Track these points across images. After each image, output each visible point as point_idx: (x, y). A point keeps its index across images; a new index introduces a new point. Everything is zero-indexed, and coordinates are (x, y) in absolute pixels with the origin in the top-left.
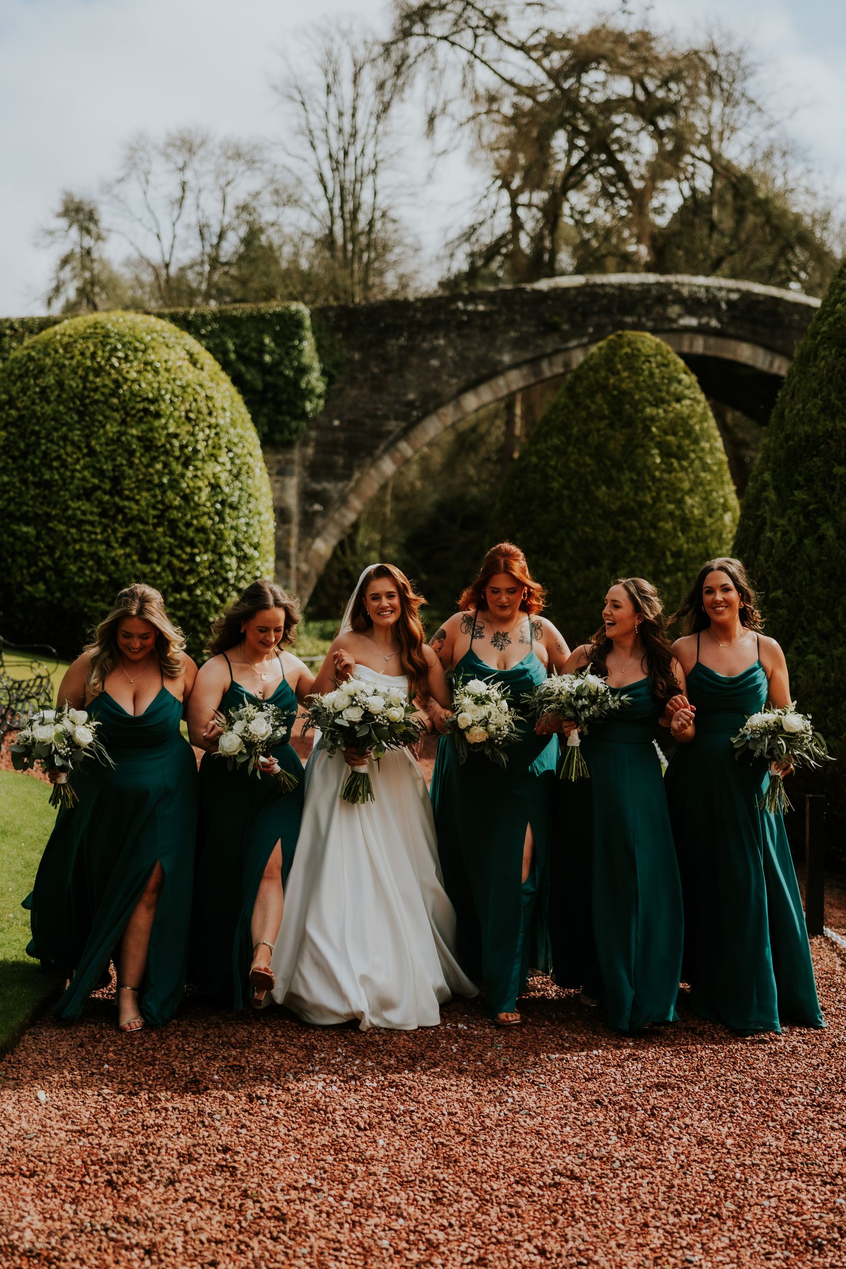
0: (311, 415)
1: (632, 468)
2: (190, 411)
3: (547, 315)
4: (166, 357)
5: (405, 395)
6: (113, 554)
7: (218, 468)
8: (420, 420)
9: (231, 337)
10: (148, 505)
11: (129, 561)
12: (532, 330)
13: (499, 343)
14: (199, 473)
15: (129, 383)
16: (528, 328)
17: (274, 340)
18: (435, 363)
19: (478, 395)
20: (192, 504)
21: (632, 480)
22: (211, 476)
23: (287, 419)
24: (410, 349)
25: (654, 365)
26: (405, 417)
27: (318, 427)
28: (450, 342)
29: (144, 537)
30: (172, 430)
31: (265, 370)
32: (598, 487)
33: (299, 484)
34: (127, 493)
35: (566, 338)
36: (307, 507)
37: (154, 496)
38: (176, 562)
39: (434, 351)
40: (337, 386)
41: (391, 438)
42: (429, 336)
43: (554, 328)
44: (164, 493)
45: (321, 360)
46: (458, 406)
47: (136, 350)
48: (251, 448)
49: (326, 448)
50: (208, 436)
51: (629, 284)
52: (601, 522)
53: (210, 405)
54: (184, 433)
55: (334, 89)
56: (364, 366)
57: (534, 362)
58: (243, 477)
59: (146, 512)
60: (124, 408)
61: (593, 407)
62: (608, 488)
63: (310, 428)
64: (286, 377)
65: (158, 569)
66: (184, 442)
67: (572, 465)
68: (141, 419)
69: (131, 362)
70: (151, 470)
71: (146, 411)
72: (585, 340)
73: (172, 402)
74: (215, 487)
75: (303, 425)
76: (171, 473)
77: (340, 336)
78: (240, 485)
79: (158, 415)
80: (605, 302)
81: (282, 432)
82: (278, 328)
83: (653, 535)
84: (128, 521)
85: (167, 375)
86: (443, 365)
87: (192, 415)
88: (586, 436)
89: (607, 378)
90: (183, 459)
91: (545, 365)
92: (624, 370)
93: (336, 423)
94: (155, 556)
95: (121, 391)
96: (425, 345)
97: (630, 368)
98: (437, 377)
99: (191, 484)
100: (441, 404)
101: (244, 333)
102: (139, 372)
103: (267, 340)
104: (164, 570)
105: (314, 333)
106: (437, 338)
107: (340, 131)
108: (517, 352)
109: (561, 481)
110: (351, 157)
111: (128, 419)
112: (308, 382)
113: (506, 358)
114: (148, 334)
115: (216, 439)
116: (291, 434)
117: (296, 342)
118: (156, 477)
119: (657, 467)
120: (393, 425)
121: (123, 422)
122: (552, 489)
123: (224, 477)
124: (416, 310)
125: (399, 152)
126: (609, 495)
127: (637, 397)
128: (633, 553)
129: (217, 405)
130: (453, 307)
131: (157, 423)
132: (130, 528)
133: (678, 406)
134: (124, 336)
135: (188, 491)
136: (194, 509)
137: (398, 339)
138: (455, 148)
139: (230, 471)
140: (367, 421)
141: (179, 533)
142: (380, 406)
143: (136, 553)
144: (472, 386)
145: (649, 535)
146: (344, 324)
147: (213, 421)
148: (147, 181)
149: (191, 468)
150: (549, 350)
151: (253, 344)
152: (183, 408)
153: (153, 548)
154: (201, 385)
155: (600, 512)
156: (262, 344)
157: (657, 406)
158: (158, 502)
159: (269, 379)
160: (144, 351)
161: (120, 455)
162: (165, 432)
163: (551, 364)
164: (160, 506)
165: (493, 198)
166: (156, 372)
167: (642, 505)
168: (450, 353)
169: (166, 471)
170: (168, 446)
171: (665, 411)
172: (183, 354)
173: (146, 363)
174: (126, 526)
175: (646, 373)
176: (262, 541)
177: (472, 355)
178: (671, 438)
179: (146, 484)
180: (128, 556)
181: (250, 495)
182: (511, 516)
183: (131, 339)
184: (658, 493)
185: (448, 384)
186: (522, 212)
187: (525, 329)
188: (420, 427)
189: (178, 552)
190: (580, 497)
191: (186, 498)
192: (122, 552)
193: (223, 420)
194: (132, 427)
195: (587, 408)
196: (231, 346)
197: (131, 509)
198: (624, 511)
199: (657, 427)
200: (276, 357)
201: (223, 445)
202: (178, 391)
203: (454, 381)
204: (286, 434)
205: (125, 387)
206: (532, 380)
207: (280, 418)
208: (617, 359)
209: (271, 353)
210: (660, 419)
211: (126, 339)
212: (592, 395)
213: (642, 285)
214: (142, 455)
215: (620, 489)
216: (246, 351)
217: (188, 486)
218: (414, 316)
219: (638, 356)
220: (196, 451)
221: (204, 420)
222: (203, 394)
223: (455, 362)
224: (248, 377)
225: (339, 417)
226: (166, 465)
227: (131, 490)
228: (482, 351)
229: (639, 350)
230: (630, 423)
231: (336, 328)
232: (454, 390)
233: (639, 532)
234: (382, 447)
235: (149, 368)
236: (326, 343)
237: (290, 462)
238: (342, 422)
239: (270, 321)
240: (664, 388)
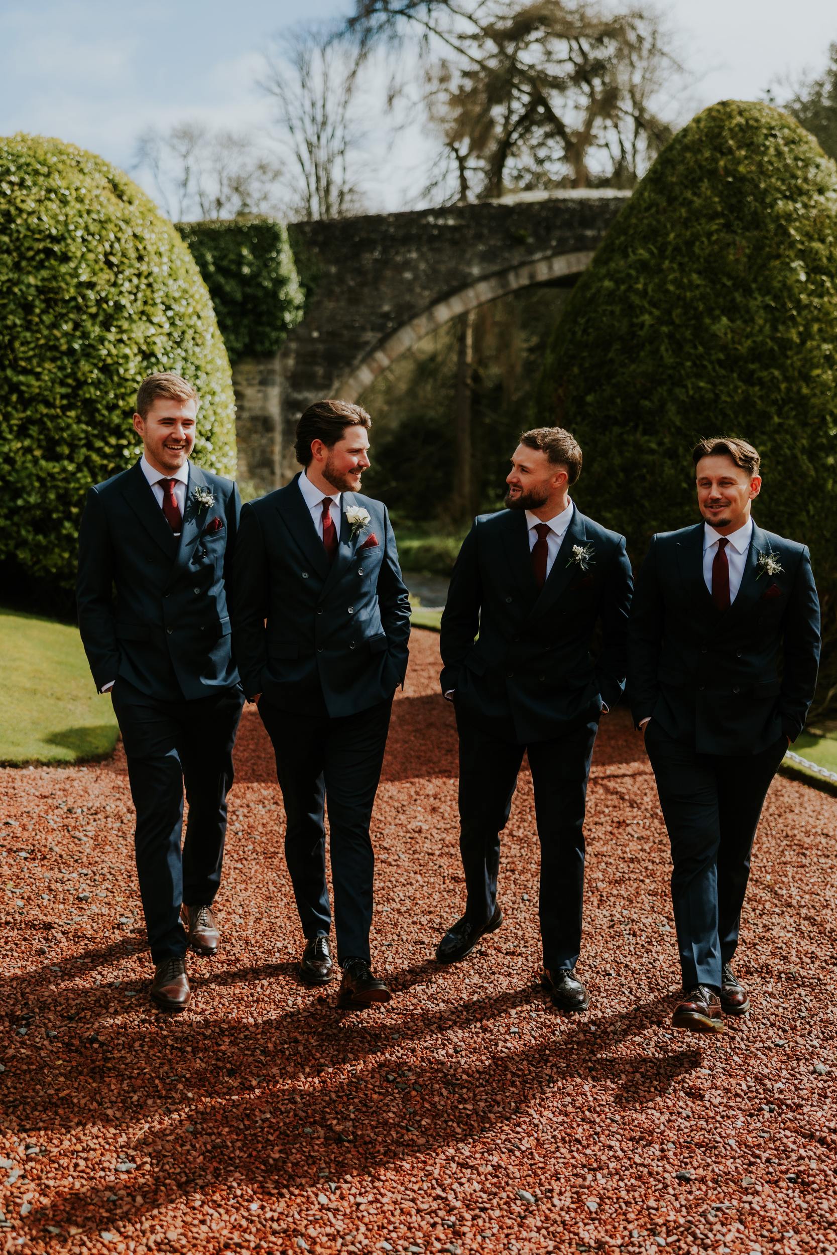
0: (291, 326)
1: (766, 290)
2: (111, 253)
3: (513, 230)
4: (78, 184)
5: (380, 306)
6: (6, 449)
7: (152, 330)
8: (395, 330)
9: (210, 249)
10: (53, 381)
11: (29, 457)
12: (499, 244)
13: (468, 256)
14: (125, 337)
15: (25, 216)
16: (496, 242)
17: (253, 251)
18: (408, 275)
19: (449, 306)
20: (116, 378)
21: (767, 307)
22: (142, 341)
23: (268, 329)
24: (384, 263)
25: (781, 142)
26: (381, 328)
27: (299, 339)
28: (422, 256)
29: (49, 424)
30: (84, 278)
31: (244, 281)
32: (716, 319)
33: (281, 394)
34: (23, 364)
35: (531, 251)
36: (290, 416)
37: (62, 368)
38: (95, 457)
39: (407, 265)
40: (315, 299)
41: (368, 349)
42: (402, 250)
43: (519, 241)
44: (76, 363)
45: (299, 272)
46: (431, 317)
47: (36, 173)
48: (198, 308)
49: (305, 359)
50: (137, 287)
51: (589, 200)
52: (723, 372)
53: (141, 247)
54: (102, 282)
55: (309, 84)
56: (340, 279)
57: (501, 275)
58: (188, 344)
59: (51, 390)
60: (17, 249)
61: (698, 202)
62: (731, 320)
63: (290, 339)
64: (265, 288)
65: (71, 468)
66: (103, 294)
67: (671, 288)
68: (42, 262)
69: (29, 188)
70: (56, 333)
71: (49, 252)
72: (549, 253)
73: (84, 240)
74: (147, 355)
75: (284, 335)
76: (85, 336)
77: (316, 250)
78: (183, 354)
79: (65, 258)
80: (567, 216)
81: (262, 343)
82: (256, 241)
83: (805, 391)
84: (26, 402)
85: (78, 206)
86: (416, 278)
87: (114, 260)
88: (690, 244)
89: (715, 160)
90: (101, 318)
91: (511, 277)
92: (739, 148)
93: (315, 334)
94: (67, 451)
95: (13, 226)
96: (399, 258)
97: (750, 145)
98: (410, 290)
99: (114, 351)
100: (414, 316)
101: (223, 245)
102: (40, 201)
103: (245, 252)
104: (79, 469)
105: (291, 246)
106: (409, 251)
107: (313, 120)
108: (485, 265)
109: (656, 312)
110: (323, 140)
111: (24, 263)
112: (287, 294)
113: (476, 271)
114: (54, 155)
115: (148, 293)
116: (271, 344)
117: (274, 255)
118: (63, 341)
119: (803, 286)
120: (370, 336)
121: (17, 267)
122: (642, 325)
123: (161, 343)
124: (389, 224)
125: (364, 135)
126: (733, 331)
127: (762, 186)
128: (776, 420)
129: (149, 247)
130: (424, 222)
131: (63, 269)
132: (29, 413)
133: (822, 199)
134: (19, 156)
135: (109, 361)
136: (119, 385)
137: (372, 252)
138: (411, 123)
139: (169, 335)
140: (345, 332)
141: (99, 418)
142: (358, 318)
143: (39, 447)
144: (443, 297)
145: (799, 391)
146: (320, 238)
147: (144, 268)
148: (157, 167)
149: (113, 329)
150: (515, 262)
151: (232, 256)
152: (100, 249)
153: (62, 438)
154: (127, 222)
155: (721, 356)
156: (241, 256)
157: (791, 198)
158: (67, 376)
159: (249, 290)
160: (48, 175)
161: (12, 312)
162: (75, 280)
163: (517, 276)
164: (70, 381)
165: (443, 164)
166: (64, 202)
167: (785, 344)
168: (422, 266)
169: (78, 333)
170: (80, 300)
171: (805, 206)
172: (104, 182)
173: (49, 191)
174: (24, 411)
175: (772, 151)
176: (216, 429)
177: (443, 268)
178: (816, 245)
179: (50, 351)
180: (28, 450)
181: (198, 368)
182: (576, 370)
183: (29, 160)
184: (807, 327)
185: (420, 295)
186: (468, 174)
187: (492, 242)
188: (395, 338)
189: (99, 444)
190: (688, 334)
191: (106, 369)
192: (19, 445)
193: (160, 269)
194: (29, 273)
195: (688, 203)
196: (209, 258)
197: (29, 386)
198: (756, 354)
199: (796, 229)
200: (255, 269)
201: (158, 301)
202: (93, 228)
203: (427, 293)
204: (267, 344)
205: (19, 221)
206: (500, 292)
207: (260, 329)
208: (725, 133)
209: (250, 265)
210: (799, 218)
211: (22, 160)
212: (693, 183)
213: (601, 200)
214: (44, 312)
215: (750, 320)
216: (225, 263)
217: (109, 354)
218: (387, 231)
219: (757, 128)
220: (119, 307)
221: (131, 266)
222: (130, 232)
223: (427, 275)
224: (228, 288)
225: (318, 329)
226: (77, 326)
227: (28, 359)
228: (452, 264)
229: (757, 120)
230: (756, 222)
231: (312, 243)
232: (426, 301)
233: (783, 386)
234: (360, 357)
235: (53, 196)
236: (303, 257)
237: (272, 372)
238: (321, 333)
239: (247, 234)
240: (799, 173)
